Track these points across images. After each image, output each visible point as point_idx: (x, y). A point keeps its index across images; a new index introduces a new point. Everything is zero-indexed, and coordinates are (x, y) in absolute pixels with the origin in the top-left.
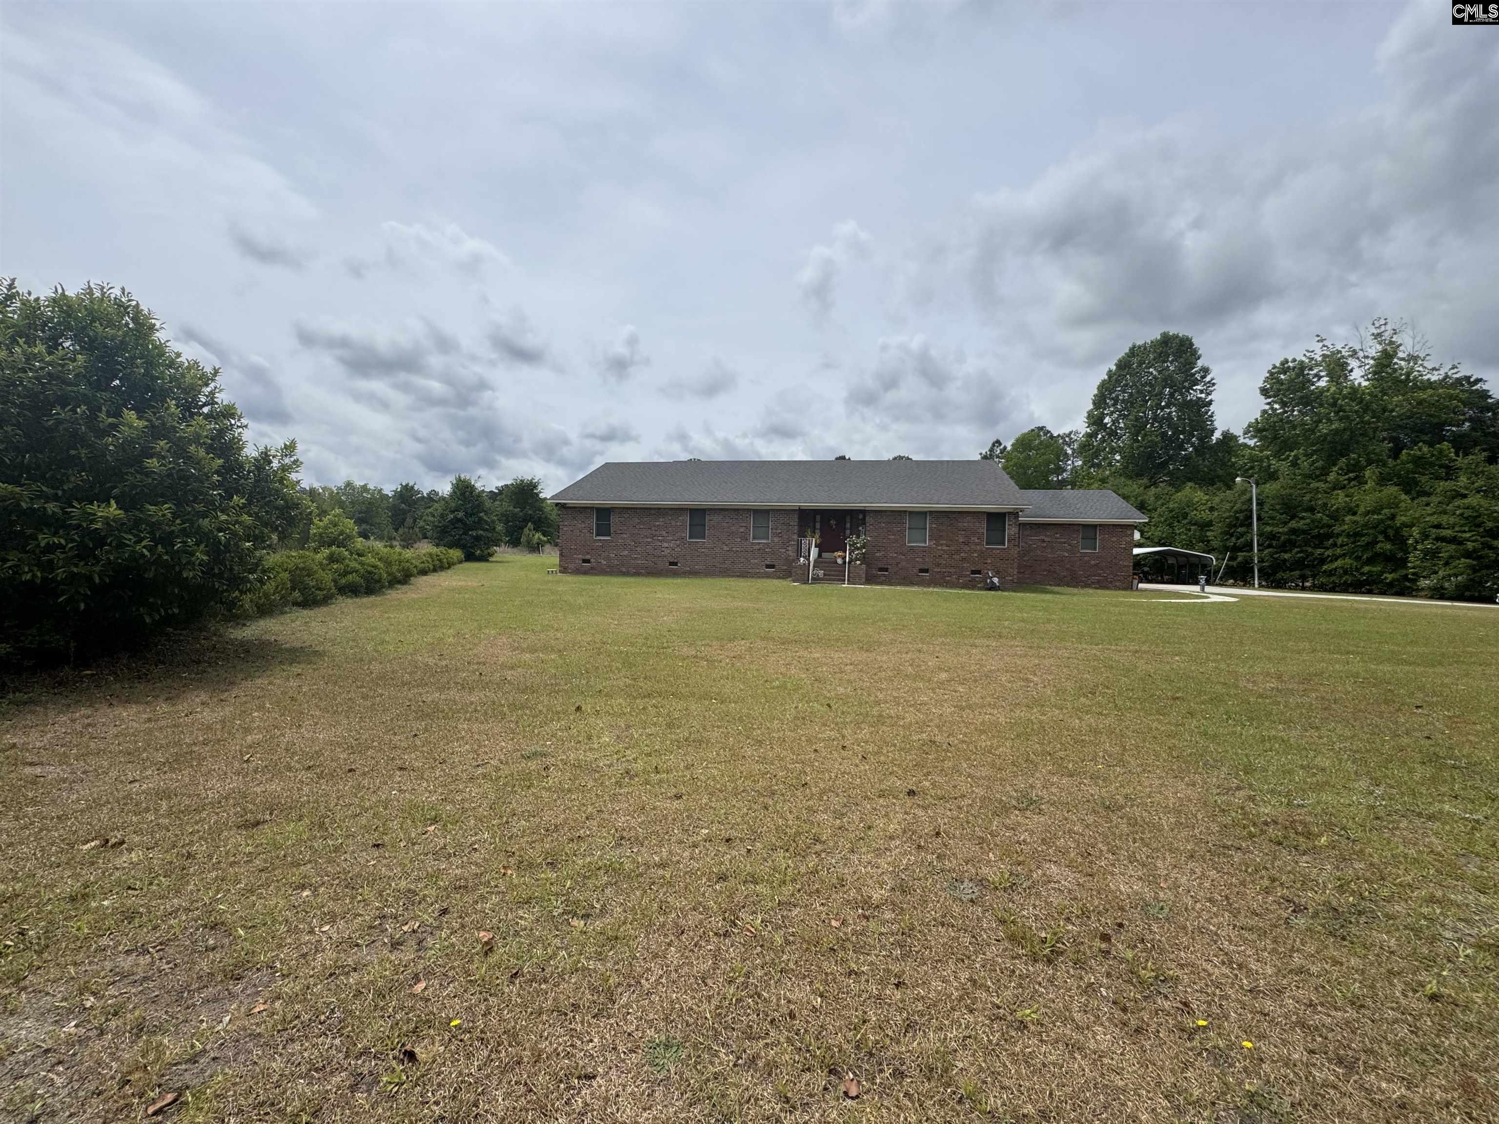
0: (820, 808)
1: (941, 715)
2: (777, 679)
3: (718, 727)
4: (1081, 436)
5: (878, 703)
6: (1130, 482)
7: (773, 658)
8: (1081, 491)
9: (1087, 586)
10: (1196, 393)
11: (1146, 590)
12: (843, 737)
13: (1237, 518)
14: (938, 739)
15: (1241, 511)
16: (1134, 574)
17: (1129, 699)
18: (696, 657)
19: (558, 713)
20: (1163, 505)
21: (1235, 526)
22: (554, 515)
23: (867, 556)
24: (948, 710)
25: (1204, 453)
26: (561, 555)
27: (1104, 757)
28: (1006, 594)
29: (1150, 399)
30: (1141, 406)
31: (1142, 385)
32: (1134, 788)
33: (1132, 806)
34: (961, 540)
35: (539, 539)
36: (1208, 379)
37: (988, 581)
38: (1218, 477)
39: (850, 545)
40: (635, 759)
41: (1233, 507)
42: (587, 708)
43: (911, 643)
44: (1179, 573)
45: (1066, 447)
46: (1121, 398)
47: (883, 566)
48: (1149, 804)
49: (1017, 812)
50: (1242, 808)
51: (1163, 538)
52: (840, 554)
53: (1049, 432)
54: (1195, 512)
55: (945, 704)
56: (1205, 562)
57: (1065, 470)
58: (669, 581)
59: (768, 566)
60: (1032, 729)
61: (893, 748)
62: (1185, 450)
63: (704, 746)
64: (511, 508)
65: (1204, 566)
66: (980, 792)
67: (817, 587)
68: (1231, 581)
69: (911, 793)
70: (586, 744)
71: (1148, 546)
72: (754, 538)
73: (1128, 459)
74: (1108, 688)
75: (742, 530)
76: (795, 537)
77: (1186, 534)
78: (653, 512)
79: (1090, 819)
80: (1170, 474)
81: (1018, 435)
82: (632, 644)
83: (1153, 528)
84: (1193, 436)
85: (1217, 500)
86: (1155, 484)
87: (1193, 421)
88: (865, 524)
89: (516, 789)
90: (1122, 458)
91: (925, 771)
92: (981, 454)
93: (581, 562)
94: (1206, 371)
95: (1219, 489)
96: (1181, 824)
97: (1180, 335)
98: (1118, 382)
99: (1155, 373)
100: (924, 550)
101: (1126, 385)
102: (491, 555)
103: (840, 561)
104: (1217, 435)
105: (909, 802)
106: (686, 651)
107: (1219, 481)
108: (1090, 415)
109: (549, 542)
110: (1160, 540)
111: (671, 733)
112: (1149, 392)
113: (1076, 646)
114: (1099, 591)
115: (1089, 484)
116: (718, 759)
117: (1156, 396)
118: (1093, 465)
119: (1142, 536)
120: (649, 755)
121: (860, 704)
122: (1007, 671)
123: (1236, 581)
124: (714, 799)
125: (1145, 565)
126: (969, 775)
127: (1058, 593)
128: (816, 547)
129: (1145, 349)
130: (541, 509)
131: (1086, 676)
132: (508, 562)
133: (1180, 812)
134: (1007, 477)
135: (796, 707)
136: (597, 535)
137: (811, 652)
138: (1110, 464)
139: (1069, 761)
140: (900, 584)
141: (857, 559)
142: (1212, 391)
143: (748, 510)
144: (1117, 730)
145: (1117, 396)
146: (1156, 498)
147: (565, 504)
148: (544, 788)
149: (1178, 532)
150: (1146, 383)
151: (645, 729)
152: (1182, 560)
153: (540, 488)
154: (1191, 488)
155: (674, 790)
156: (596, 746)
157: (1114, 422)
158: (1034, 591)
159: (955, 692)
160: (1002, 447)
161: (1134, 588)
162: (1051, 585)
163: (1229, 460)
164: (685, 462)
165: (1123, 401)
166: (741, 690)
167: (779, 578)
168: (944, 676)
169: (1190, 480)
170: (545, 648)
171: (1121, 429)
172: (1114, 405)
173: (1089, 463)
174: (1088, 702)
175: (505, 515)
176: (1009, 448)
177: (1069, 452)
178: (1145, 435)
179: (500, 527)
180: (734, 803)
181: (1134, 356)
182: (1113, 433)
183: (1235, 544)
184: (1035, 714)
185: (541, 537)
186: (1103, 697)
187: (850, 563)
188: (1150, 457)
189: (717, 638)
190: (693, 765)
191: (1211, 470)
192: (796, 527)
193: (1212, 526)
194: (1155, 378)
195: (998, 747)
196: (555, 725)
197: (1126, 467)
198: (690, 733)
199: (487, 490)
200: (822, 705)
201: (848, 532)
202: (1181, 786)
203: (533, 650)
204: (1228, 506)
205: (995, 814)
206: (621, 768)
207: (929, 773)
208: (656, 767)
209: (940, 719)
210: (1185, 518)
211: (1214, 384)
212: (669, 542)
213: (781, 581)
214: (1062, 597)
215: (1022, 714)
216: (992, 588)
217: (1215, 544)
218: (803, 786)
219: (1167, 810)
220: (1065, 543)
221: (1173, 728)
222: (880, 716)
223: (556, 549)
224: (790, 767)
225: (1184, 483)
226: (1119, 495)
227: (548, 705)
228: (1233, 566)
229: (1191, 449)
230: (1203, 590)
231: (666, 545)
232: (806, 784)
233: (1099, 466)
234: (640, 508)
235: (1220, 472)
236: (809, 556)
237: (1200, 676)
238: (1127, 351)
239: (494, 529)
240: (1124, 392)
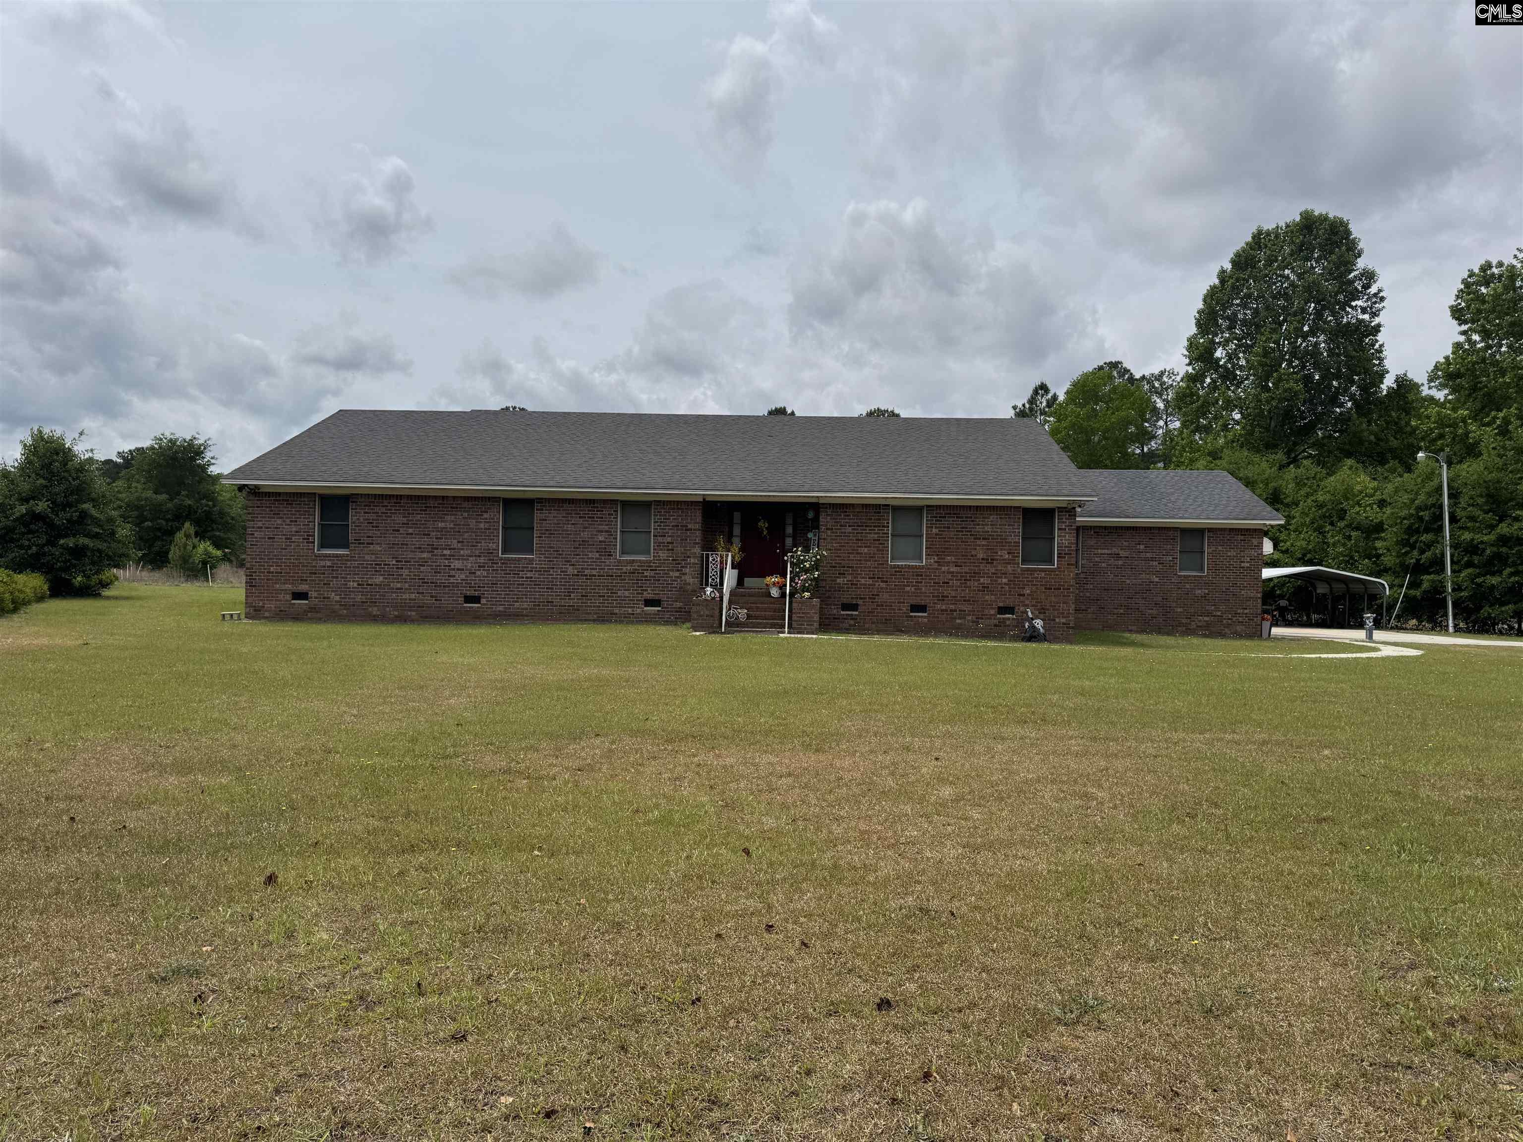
0: (722, 1043)
1: (941, 861)
2: (657, 806)
3: (543, 902)
4: (1178, 378)
5: (832, 843)
6: (1256, 458)
7: (651, 769)
8: (1179, 471)
9: (1189, 632)
10: (1355, 312)
11: (1283, 638)
12: (770, 907)
13: (1421, 519)
14: (935, 904)
15: (1426, 508)
16: (1265, 612)
17: (1250, 823)
18: (508, 771)
19: (229, 889)
20: (1307, 495)
21: (1417, 531)
22: (237, 507)
23: (823, 584)
24: (951, 852)
25: (1370, 412)
26: (250, 584)
27: (1206, 924)
28: (1056, 647)
29: (1285, 320)
30: (1274, 331)
31: (1274, 297)
32: (1252, 975)
33: (1248, 1006)
34: (981, 556)
35: (207, 553)
36: (1373, 290)
37: (1027, 625)
38: (1391, 450)
39: (792, 563)
40: (379, 971)
41: (1413, 501)
42: (288, 877)
43: (892, 735)
44: (1334, 608)
45: (1155, 398)
46: (1240, 316)
47: (849, 601)
48: (1274, 1001)
49: (1062, 1029)
50: (1416, 999)
51: (1310, 552)
52: (774, 579)
53: (1127, 371)
54: (1357, 509)
55: (948, 843)
56: (1375, 591)
57: (1154, 437)
58: (465, 631)
59: (649, 603)
60: (1093, 882)
61: (856, 925)
62: (1341, 405)
63: (514, 938)
64: (149, 494)
65: (1373, 597)
66: (1000, 996)
67: (736, 638)
68: (1414, 622)
69: (884, 1005)
70: (284, 947)
71: (1286, 565)
72: (623, 552)
73: (1252, 419)
74: (1217, 806)
75: (601, 538)
76: (697, 550)
77: (1344, 545)
78: (431, 503)
79: (1180, 1033)
80: (1318, 444)
81: (1076, 375)
82: (384, 753)
83: (1293, 535)
84: (1353, 382)
85: (1390, 487)
86: (1295, 461)
87: (1352, 357)
88: (818, 527)
89: (134, 1042)
90: (1243, 417)
91: (909, 964)
92: (1015, 408)
93: (289, 597)
94: (1369, 276)
95: (1393, 471)
96: (1323, 1031)
97: (1331, 216)
98: (1236, 289)
99: (1292, 277)
100: (918, 572)
101: (1249, 296)
102: (105, 585)
103: (775, 592)
104: (1389, 382)
105: (880, 1020)
106: (491, 761)
107: (1394, 458)
108: (1192, 345)
109: (226, 558)
110: (1304, 555)
111: (451, 918)
112: (1284, 308)
113: (1168, 735)
114: (1208, 641)
115: (1192, 461)
116: (537, 962)
117: (1295, 315)
118: (1198, 429)
119: (1275, 547)
120: (407, 961)
121: (801, 848)
122: (1053, 782)
123: (1420, 622)
124: (526, 1038)
125: (1282, 597)
126: (985, 969)
127: (1143, 645)
128: (733, 567)
129: (1277, 236)
130: (210, 496)
131: (1184, 787)
132: (139, 598)
133: (1321, 1011)
134: (1056, 447)
135: (688, 857)
136: (322, 546)
137: (719, 756)
138: (1225, 427)
139: (1150, 935)
140: (879, 632)
141: (804, 589)
142: (1379, 310)
143: (613, 502)
144: (1229, 879)
145: (1235, 314)
146: (1297, 484)
147: (256, 486)
148: (194, 1037)
149: (1331, 541)
150: (1279, 293)
151: (400, 912)
152: (1339, 587)
153: (208, 455)
154: (1351, 468)
155: (452, 1027)
156: (302, 950)
157: (1230, 357)
158: (1102, 642)
159: (966, 819)
160: (1049, 396)
161: (1265, 635)
162: (1130, 631)
163: (1408, 423)
164: (495, 413)
165: (1244, 322)
166: (589, 830)
167: (667, 623)
168: (947, 792)
169: (1349, 455)
170: (213, 765)
171: (1241, 368)
172: (1230, 328)
173: (1191, 424)
174: (1184, 832)
175: (138, 508)
176: (1061, 397)
177: (1160, 405)
178: (1280, 380)
179: (124, 531)
180: (565, 1042)
181: (1260, 248)
182: (1228, 376)
183: (1418, 560)
184: (1096, 856)
185: (211, 549)
186: (1209, 822)
187: (792, 595)
188: (1287, 416)
189: (551, 736)
190: (489, 977)
191: (1379, 439)
192: (698, 533)
193: (1383, 531)
194: (1293, 285)
195: (1035, 913)
196: (224, 912)
197: (1251, 433)
198: (488, 916)
199: (100, 456)
200: (734, 851)
201: (789, 541)
202: (1325, 968)
203: (183, 768)
204: (1405, 498)
205: (1025, 1034)
206: (348, 989)
207: (915, 968)
208: (419, 985)
209: (938, 870)
210: (1342, 518)
211: (1382, 299)
212: (465, 558)
213: (671, 628)
214: (1149, 652)
215: (1077, 856)
216: (1033, 636)
217: (1389, 560)
218: (693, 1003)
219: (1301, 1009)
220: (1152, 559)
221: (1316, 870)
222: (836, 866)
223: (242, 572)
224: (670, 969)
225: (1340, 460)
226: (1240, 479)
227: (209, 876)
228: (1415, 597)
229: (1349, 404)
230: (1370, 637)
231: (457, 564)
232: (698, 999)
233: (1207, 429)
234: (410, 497)
235: (1394, 443)
236: (722, 584)
237: (1360, 781)
238: (1250, 239)
239: (113, 533)
240: (1244, 306)
